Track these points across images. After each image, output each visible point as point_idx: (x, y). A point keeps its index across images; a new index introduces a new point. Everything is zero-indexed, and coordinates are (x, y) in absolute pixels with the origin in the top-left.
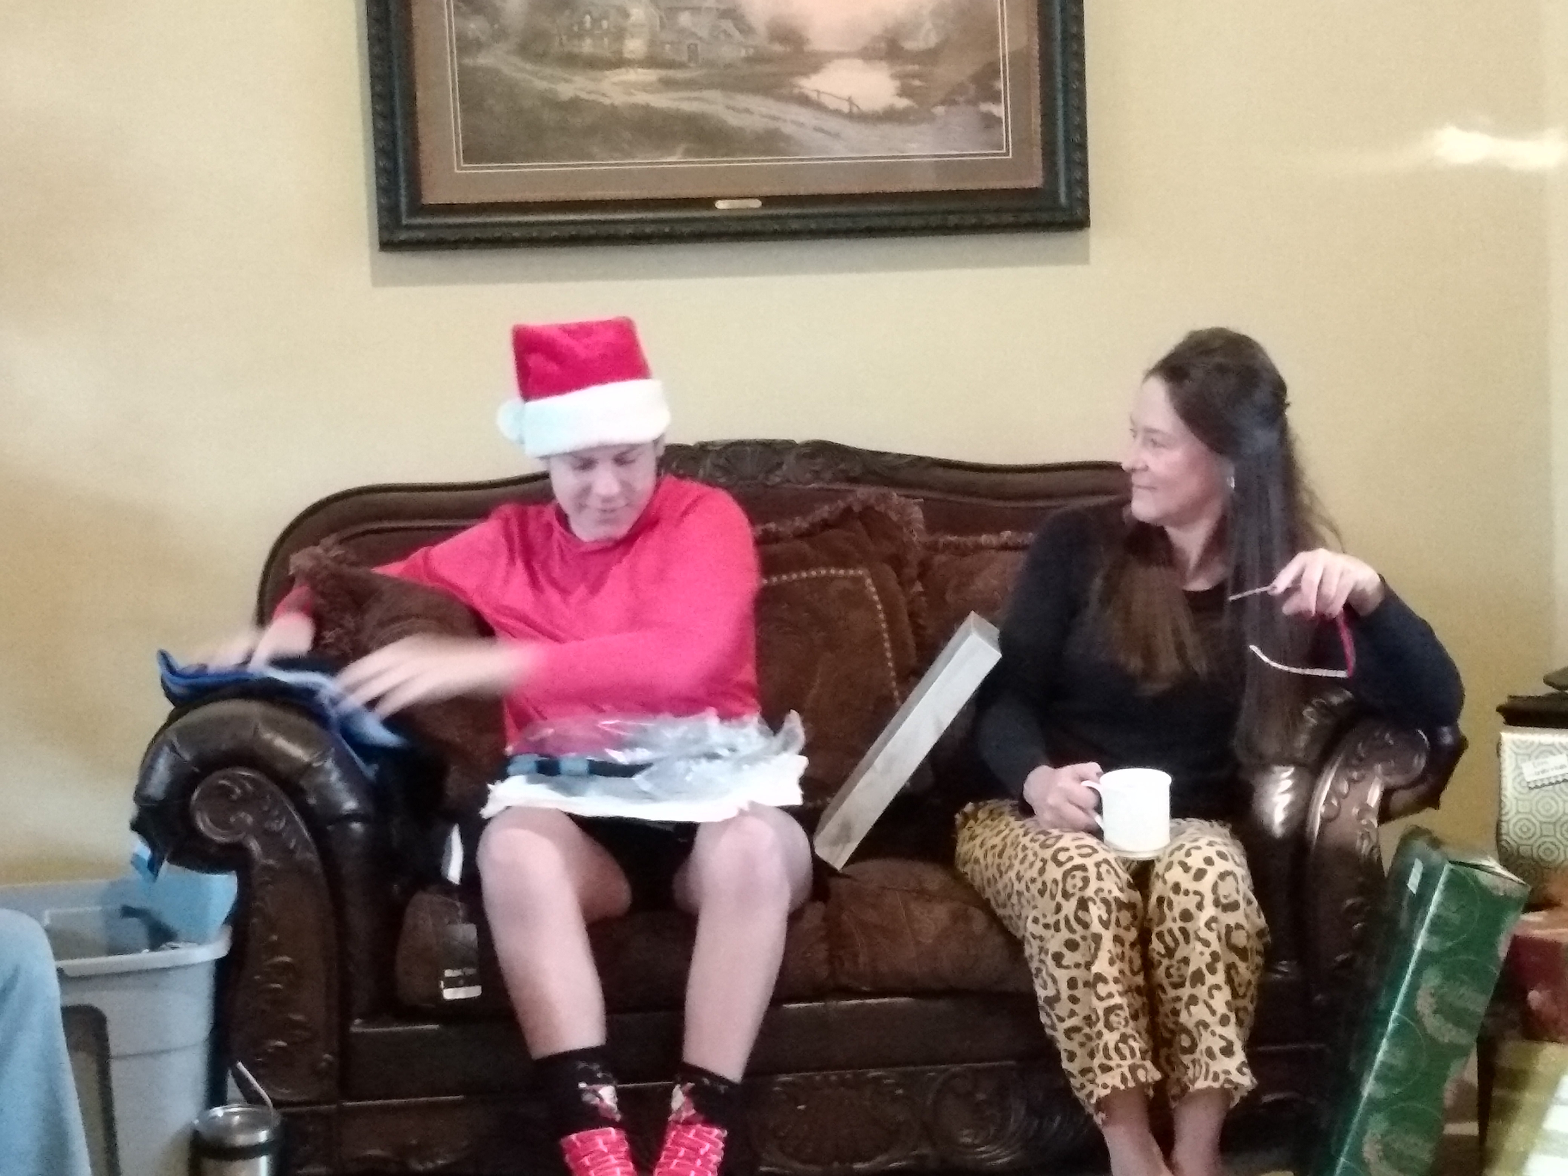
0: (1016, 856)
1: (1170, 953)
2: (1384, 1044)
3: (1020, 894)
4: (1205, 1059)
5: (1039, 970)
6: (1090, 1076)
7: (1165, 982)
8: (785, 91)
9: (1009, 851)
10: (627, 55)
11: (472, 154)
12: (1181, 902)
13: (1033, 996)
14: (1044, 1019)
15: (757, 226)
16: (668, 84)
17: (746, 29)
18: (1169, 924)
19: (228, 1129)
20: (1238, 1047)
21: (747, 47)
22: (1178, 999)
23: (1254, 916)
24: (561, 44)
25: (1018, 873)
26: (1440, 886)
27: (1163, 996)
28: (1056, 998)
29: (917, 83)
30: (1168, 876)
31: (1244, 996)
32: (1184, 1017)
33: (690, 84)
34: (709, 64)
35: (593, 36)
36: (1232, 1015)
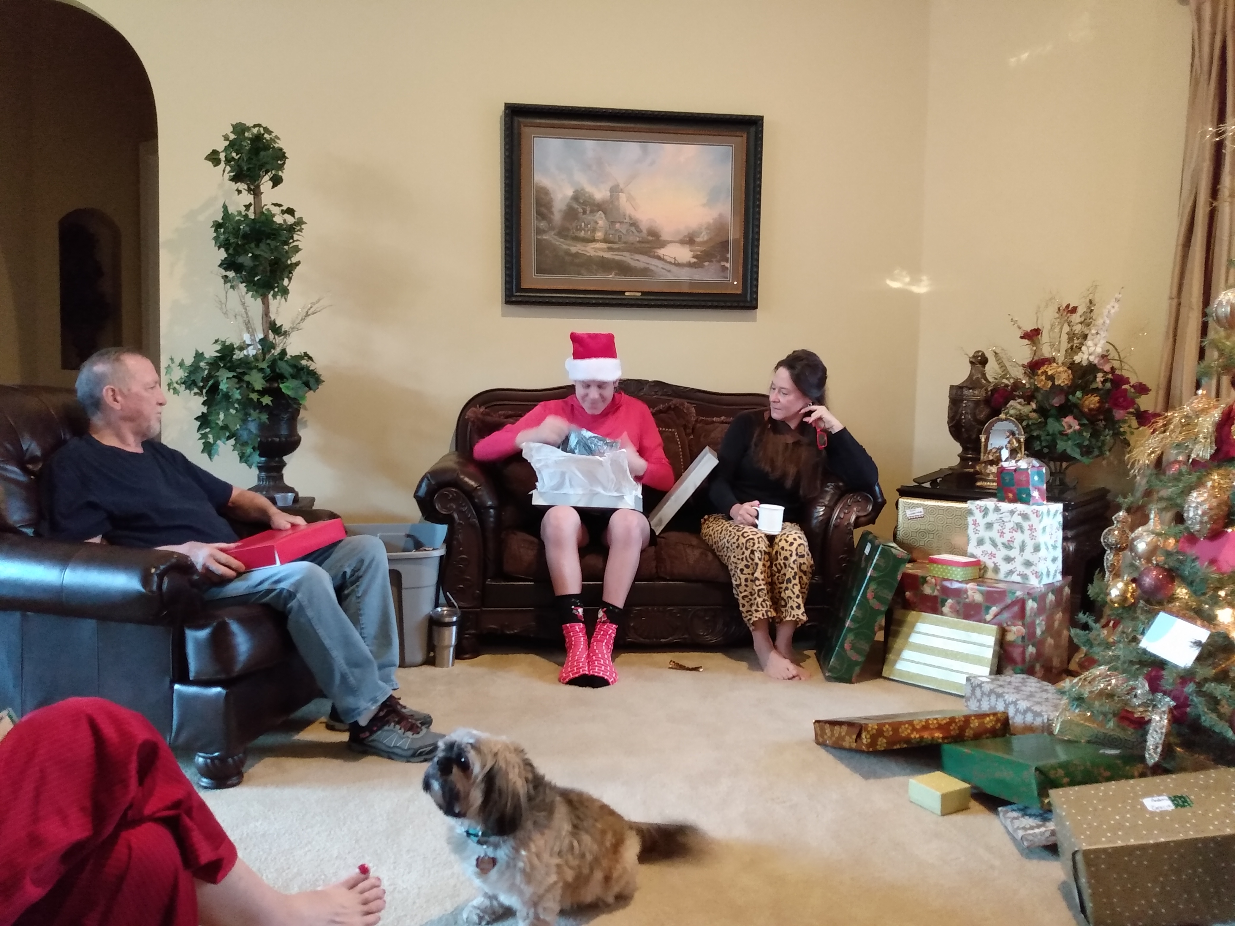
0: (727, 534)
1: (779, 571)
2: (855, 609)
3: (728, 548)
4: (790, 610)
5: (734, 574)
6: (750, 613)
7: (777, 582)
8: (652, 254)
9: (724, 532)
10: (596, 238)
11: (540, 271)
12: (784, 553)
14: (734, 592)
15: (639, 302)
16: (610, 249)
17: (640, 231)
18: (779, 561)
19: (442, 615)
20: (802, 606)
21: (639, 237)
22: (781, 588)
23: (810, 560)
24: (573, 232)
25: (728, 540)
26: (878, 553)
27: (777, 587)
28: (740, 585)
29: (699, 253)
30: (780, 544)
31: (805, 587)
32: (783, 595)
33: (618, 250)
34: (625, 243)
35: (584, 230)
36: (800, 595)
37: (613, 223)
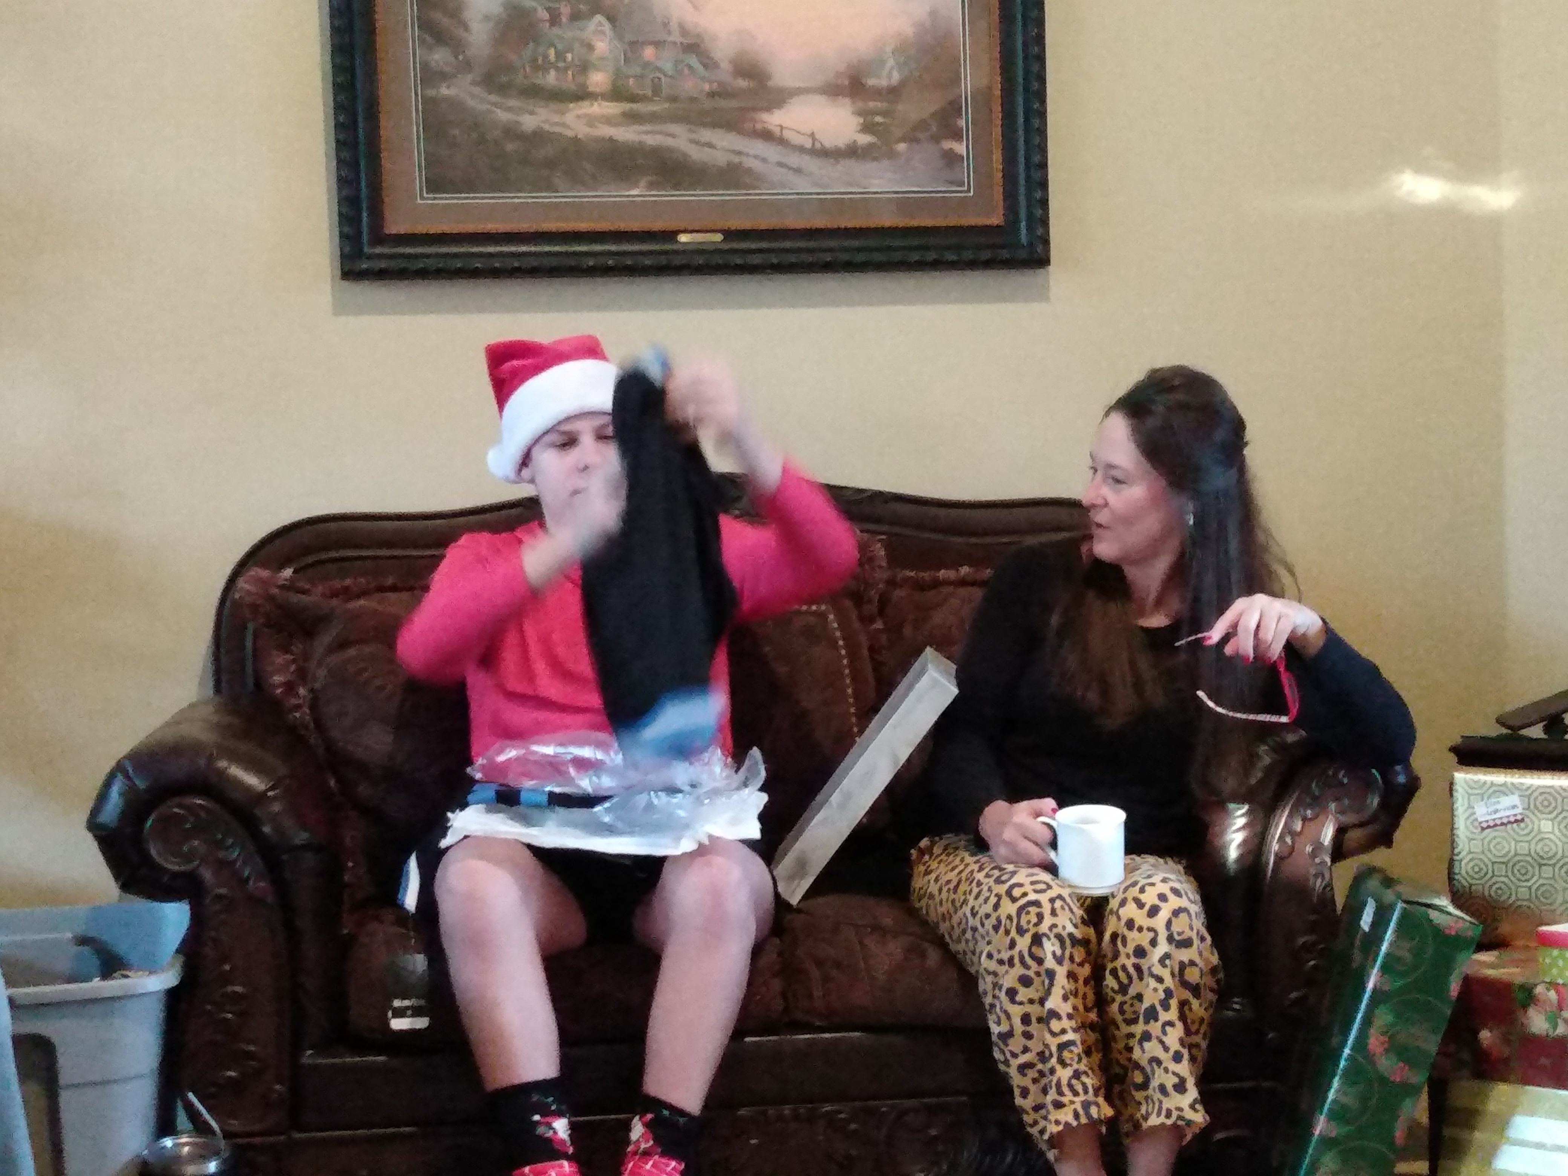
0: (971, 891)
1: (1123, 989)
2: (1336, 1083)
3: (974, 930)
4: (1158, 1095)
5: (993, 1006)
6: (1041, 1112)
7: (1119, 1018)
8: (748, 126)
9: (963, 887)
10: (591, 89)
11: (435, 185)
12: (1135, 938)
13: (987, 1031)
14: (997, 1055)
15: (719, 260)
16: (633, 118)
17: (710, 64)
18: (1122, 960)
19: (177, 1158)
20: (1190, 1083)
21: (711, 82)
22: (1131, 1035)
23: (1206, 954)
24: (526, 77)
25: (973, 908)
26: (1393, 925)
27: (1116, 1032)
28: (1010, 1034)
29: (878, 119)
30: (1122, 911)
31: (1197, 1032)
32: (1137, 1054)
33: (653, 118)
34: (674, 99)
35: (557, 69)
36: (1185, 1052)
37: (635, 46)
